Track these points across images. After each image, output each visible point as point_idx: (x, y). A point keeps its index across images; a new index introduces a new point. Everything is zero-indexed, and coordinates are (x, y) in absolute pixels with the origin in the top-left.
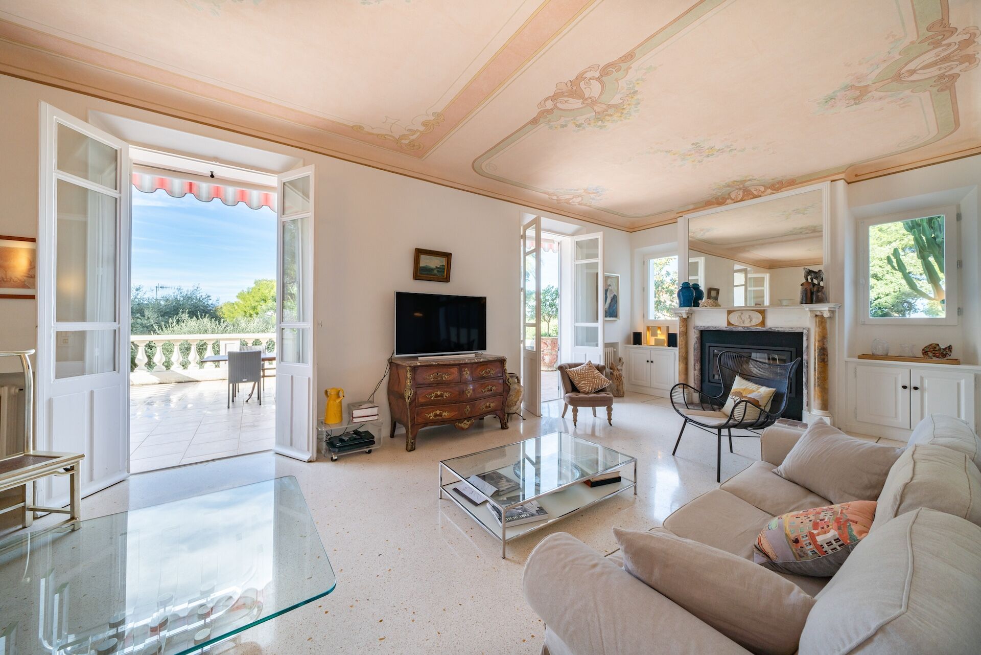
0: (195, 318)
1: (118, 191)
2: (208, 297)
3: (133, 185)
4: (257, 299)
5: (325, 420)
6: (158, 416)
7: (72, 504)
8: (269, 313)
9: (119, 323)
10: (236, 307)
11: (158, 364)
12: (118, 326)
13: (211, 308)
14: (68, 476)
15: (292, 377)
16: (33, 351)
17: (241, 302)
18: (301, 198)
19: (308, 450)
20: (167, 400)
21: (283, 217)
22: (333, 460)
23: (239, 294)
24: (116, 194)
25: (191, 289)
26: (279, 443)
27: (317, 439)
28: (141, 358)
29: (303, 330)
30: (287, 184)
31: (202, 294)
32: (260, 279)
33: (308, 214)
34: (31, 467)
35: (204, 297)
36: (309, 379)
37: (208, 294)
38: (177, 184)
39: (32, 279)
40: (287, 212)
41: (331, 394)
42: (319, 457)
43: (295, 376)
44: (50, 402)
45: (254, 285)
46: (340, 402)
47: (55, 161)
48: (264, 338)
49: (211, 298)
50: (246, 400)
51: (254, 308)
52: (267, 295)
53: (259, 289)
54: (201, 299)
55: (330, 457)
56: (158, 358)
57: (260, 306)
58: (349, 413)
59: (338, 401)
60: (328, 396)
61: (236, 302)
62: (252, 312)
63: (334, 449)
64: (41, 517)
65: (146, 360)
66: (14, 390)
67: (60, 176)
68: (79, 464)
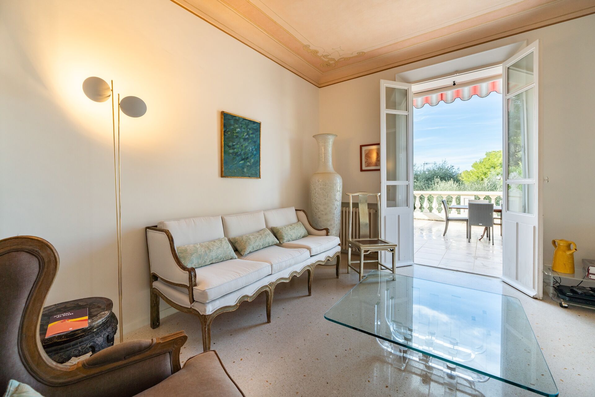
0: (444, 181)
1: (407, 112)
2: (453, 167)
3: (414, 106)
4: (487, 166)
5: (553, 267)
6: (426, 237)
7: (393, 268)
8: (498, 178)
9: (409, 181)
10: (472, 174)
11: (425, 208)
12: (408, 183)
13: (454, 174)
14: (391, 253)
15: (517, 224)
16: (380, 194)
17: (475, 170)
18: (525, 74)
19: (534, 288)
20: (430, 230)
21: (507, 96)
22: (562, 306)
23: (473, 164)
24: (406, 113)
25: (441, 163)
26: (505, 274)
27: (544, 282)
28: (418, 205)
29: (528, 185)
30: (511, 67)
31: (448, 165)
32: (490, 151)
33: (533, 85)
34: (380, 245)
35: (450, 167)
36: (534, 227)
37: (452, 165)
38: (434, 97)
39: (378, 162)
40: (511, 91)
41: (559, 245)
42: (545, 297)
43: (520, 224)
44: (385, 217)
45: (485, 156)
46: (572, 255)
47: (385, 105)
48: (494, 195)
49: (454, 167)
50: (480, 239)
51: (485, 174)
52: (496, 163)
53: (489, 159)
54: (448, 169)
55: (559, 302)
56: (426, 204)
57: (490, 172)
58: (584, 268)
59: (569, 253)
60: (556, 246)
61: (471, 170)
62: (483, 177)
63: (564, 297)
64: (383, 269)
65: (420, 206)
66: (374, 211)
67: (387, 111)
68: (395, 249)
